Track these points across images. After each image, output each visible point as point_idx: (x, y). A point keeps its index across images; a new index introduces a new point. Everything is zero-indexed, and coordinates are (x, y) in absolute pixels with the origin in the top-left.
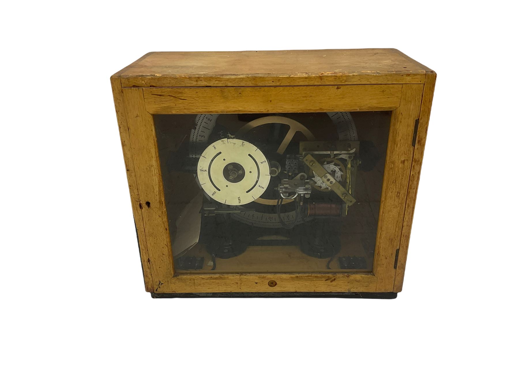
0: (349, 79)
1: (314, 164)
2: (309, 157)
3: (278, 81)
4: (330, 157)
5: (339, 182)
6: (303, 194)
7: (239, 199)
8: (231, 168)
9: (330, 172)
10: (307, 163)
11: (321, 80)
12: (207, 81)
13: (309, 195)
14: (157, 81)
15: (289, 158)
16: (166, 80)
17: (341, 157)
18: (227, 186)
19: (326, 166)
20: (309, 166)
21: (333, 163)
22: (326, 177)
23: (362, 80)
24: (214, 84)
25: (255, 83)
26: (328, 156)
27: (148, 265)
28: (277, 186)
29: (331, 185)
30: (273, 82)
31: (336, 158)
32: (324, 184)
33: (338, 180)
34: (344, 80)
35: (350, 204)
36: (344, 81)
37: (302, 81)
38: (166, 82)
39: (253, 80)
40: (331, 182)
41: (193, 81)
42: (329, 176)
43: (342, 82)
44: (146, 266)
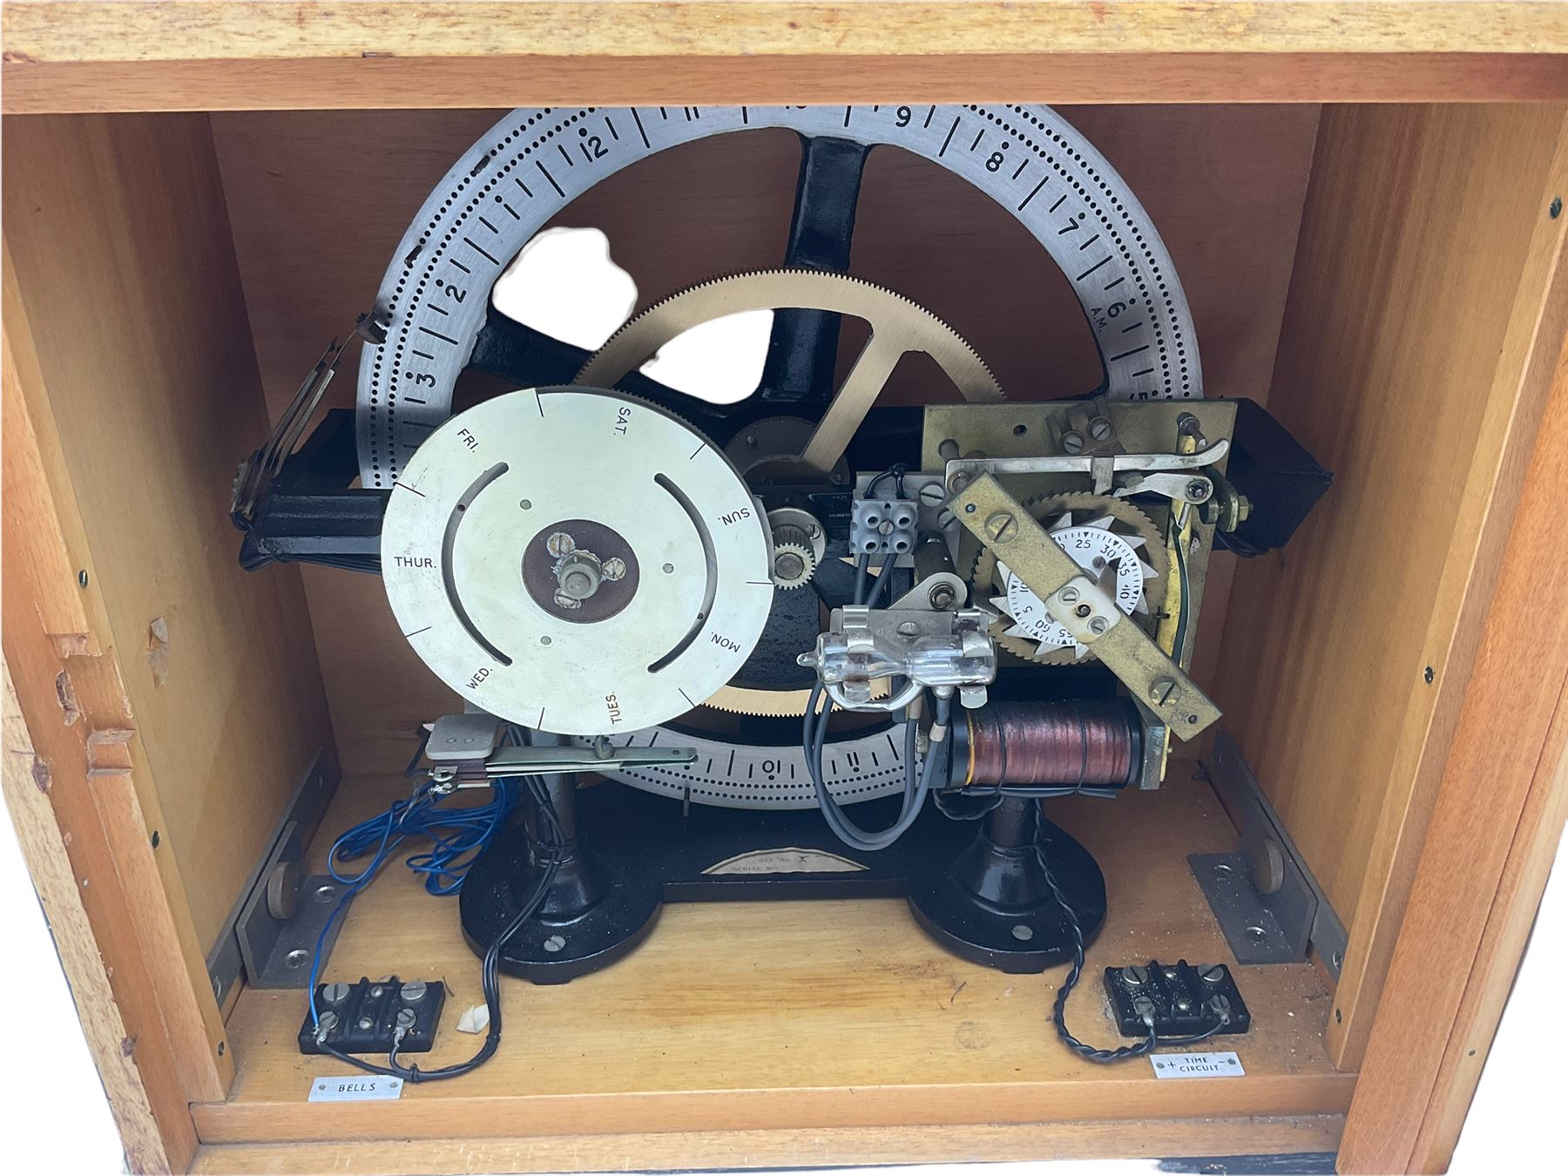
0: (1275, 17)
1: (1010, 531)
2: (986, 493)
3: (829, 21)
4: (1092, 490)
5: (1135, 616)
6: (945, 688)
7: (612, 702)
8: (564, 548)
9: (1087, 564)
10: (976, 527)
11: (1102, 21)
12: (365, 19)
13: (984, 692)
14: (40, 23)
15: (870, 495)
16: (103, 17)
17: (1144, 486)
18: (546, 640)
19: (1068, 535)
20: (983, 538)
21: (1107, 521)
22: (1068, 594)
23: (1348, 24)
24: (417, 42)
25: (677, 35)
26: (1084, 481)
27: (126, 1071)
28: (810, 647)
29: (1093, 636)
30: (793, 25)
31: (1123, 492)
32: (1055, 628)
33: (1128, 605)
34: (1242, 21)
35: (1187, 733)
36: (1239, 28)
37: (982, 24)
38: (103, 28)
39: (664, 11)
40: (1096, 625)
41: (272, 17)
42: (1088, 593)
43: (1226, 34)
44: (116, 1072)
